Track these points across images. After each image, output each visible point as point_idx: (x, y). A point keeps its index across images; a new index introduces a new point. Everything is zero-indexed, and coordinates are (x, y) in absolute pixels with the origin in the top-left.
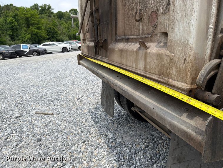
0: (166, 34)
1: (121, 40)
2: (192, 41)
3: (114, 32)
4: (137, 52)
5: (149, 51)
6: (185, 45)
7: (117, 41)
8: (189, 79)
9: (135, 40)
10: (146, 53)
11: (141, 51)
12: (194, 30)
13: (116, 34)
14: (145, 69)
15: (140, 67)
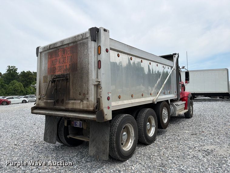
0: (88, 99)
1: (72, 100)
2: (93, 100)
3: (68, 97)
4: (80, 103)
5: (84, 102)
6: (92, 101)
7: (69, 100)
8: (93, 107)
9: (79, 100)
10: (83, 103)
11: (81, 103)
12: (93, 98)
13: (69, 97)
14: (83, 107)
15: (81, 107)
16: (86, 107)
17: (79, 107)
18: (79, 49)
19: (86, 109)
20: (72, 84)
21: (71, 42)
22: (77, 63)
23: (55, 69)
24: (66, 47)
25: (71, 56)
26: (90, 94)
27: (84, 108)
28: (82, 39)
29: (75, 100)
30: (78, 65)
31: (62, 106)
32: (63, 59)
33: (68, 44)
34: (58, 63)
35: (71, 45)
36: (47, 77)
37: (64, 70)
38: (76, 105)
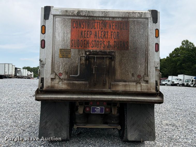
0: (148, 81)
4: (136, 85)
5: (142, 85)
7: (115, 81)
9: (132, 82)
11: (138, 85)
13: (115, 79)
14: (141, 90)
15: (139, 89)
16: (146, 89)
17: (135, 89)
18: (132, 27)
19: (146, 91)
20: (120, 63)
21: (121, 16)
22: (128, 42)
23: (87, 43)
24: (109, 20)
25: (118, 32)
26: (151, 76)
27: (143, 91)
28: (140, 18)
29: (125, 81)
30: (130, 44)
31: (104, 88)
32: (103, 33)
33: (113, 18)
34: (92, 36)
35: (117, 20)
36: (69, 51)
37: (105, 46)
38: (130, 87)
